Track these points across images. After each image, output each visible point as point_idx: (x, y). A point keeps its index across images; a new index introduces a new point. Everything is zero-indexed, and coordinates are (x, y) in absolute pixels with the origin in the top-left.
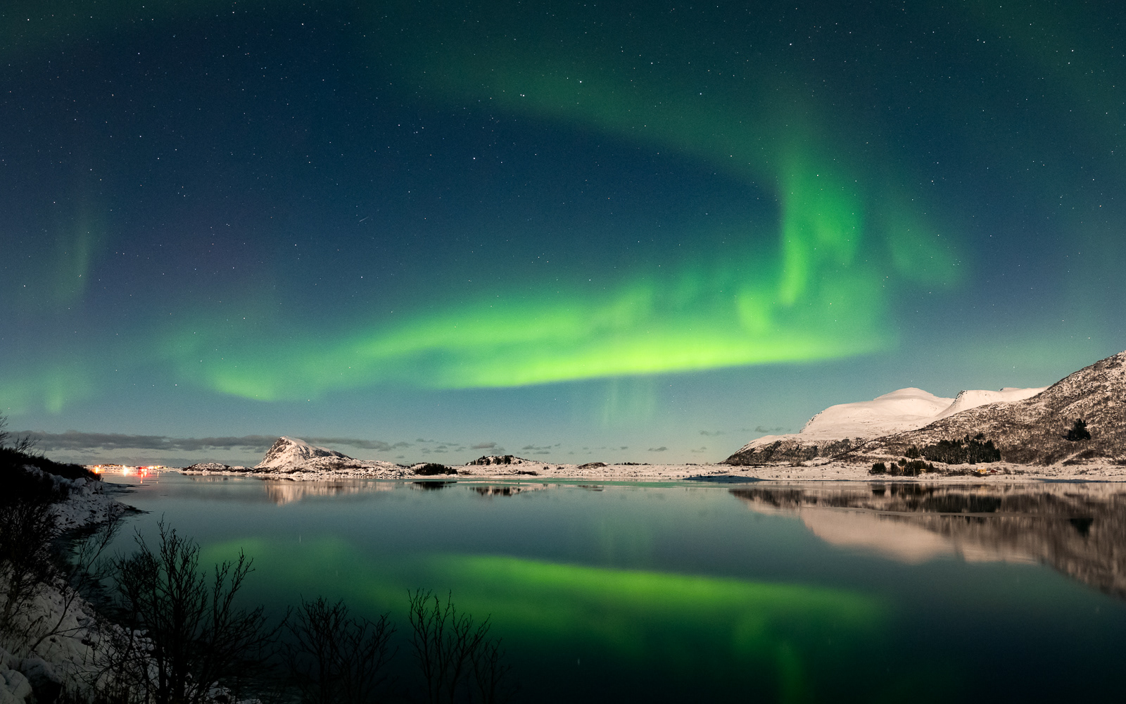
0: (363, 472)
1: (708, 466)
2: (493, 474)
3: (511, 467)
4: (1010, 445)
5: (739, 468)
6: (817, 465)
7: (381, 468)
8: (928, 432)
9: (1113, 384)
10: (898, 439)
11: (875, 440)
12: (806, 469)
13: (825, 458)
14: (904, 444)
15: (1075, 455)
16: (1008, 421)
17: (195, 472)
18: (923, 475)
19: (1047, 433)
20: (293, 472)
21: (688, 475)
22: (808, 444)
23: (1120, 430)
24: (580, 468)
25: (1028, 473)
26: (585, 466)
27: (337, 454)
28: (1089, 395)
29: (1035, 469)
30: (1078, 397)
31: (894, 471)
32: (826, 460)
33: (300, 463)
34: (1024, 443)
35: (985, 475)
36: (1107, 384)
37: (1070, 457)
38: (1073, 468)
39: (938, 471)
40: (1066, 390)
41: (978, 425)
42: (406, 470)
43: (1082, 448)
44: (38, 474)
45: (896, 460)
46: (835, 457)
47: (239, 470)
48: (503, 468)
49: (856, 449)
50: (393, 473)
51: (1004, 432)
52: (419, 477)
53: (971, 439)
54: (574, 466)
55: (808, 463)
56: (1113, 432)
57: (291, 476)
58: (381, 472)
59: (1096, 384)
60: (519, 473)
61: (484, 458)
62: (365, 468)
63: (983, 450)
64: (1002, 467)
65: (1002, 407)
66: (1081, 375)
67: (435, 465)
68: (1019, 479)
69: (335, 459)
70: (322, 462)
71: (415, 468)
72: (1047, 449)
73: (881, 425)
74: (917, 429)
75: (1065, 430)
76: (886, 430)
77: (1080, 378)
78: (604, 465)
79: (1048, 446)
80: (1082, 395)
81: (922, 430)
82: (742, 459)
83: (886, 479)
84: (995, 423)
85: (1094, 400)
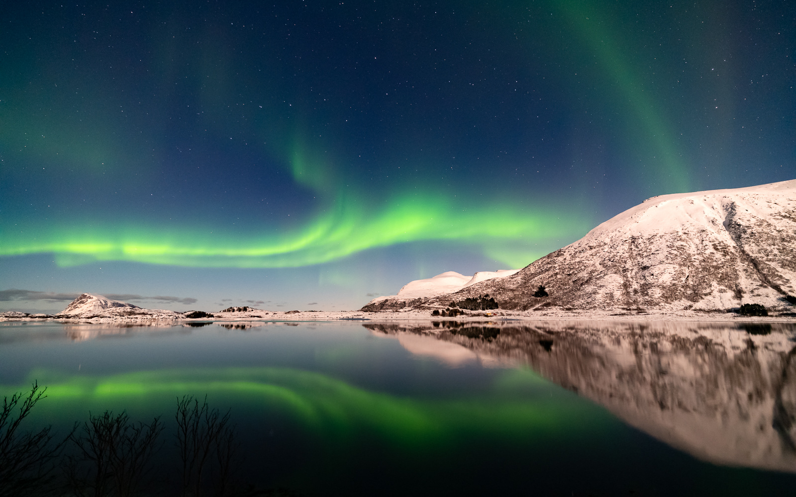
0: (149, 317)
1: (351, 313)
2: (236, 318)
3: (247, 313)
4: (503, 300)
5: (368, 313)
6: (405, 312)
7: (162, 314)
8: (460, 294)
10: (445, 298)
11: (434, 299)
12: (400, 313)
13: (409, 308)
14: (448, 300)
15: (540, 305)
16: (501, 287)
18: (459, 316)
19: (523, 294)
20: (92, 317)
21: (342, 317)
22: (401, 301)
23: (565, 291)
24: (286, 313)
25: (514, 315)
26: (288, 313)
27: (130, 305)
28: (546, 272)
29: (517, 313)
30: (540, 273)
31: (444, 314)
32: (410, 309)
33: (99, 311)
34: (511, 299)
35: (491, 316)
36: (556, 265)
37: (537, 306)
38: (539, 312)
39: (466, 314)
40: (532, 270)
41: (486, 290)
42: (180, 316)
43: (544, 301)
45: (444, 308)
46: (415, 307)
47: (40, 317)
48: (242, 314)
49: (424, 303)
50: (171, 317)
51: (500, 293)
52: (189, 319)
53: (482, 297)
54: (283, 312)
55: (401, 310)
56: (562, 292)
57: (90, 320)
58: (162, 317)
59: (549, 266)
60: (252, 316)
61: (231, 308)
62: (151, 314)
63: (489, 303)
64: (499, 312)
65: (498, 280)
66: (541, 261)
67: (200, 312)
68: (509, 318)
69: (128, 309)
70: (117, 311)
71: (186, 314)
72: (523, 302)
73: (436, 291)
74: (454, 292)
75: (533, 291)
76: (439, 293)
77: (540, 263)
78: (299, 312)
79: (524, 300)
80: (542, 272)
81: (457, 293)
82: (369, 308)
83: (440, 319)
84: (494, 289)
85: (549, 274)
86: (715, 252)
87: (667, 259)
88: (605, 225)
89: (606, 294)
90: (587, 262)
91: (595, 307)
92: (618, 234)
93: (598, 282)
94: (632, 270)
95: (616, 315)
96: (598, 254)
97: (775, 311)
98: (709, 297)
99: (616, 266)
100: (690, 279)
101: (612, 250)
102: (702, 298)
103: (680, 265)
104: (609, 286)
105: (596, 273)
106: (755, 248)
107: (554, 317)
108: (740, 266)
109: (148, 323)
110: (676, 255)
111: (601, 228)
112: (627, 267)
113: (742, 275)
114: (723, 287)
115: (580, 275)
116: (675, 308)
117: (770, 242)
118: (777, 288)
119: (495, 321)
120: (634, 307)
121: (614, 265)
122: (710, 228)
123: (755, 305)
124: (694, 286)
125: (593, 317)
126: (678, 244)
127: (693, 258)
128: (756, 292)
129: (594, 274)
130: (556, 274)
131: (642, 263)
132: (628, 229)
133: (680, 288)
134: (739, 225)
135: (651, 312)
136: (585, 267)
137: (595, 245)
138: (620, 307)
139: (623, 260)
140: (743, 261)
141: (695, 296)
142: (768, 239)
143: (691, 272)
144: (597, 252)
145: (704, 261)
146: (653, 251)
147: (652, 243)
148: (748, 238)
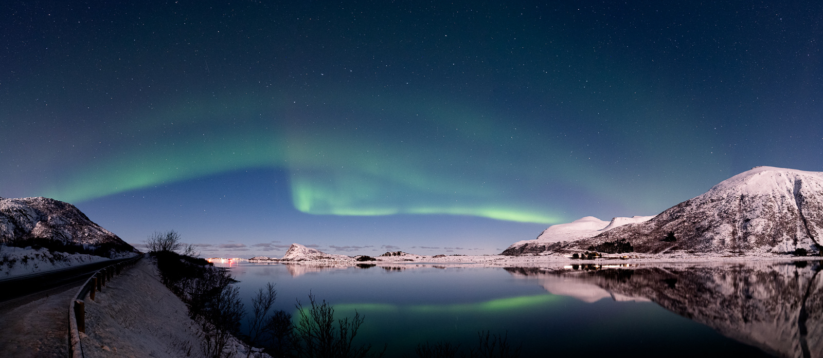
0: (333, 260)
1: (494, 256)
2: (392, 261)
3: (401, 257)
4: (638, 244)
5: (509, 257)
6: (546, 255)
7: (341, 258)
8: (599, 238)
9: (687, 214)
10: (585, 241)
11: (573, 242)
12: (541, 257)
13: (549, 252)
14: (587, 244)
15: (669, 249)
16: (637, 232)
17: (255, 261)
18: (597, 259)
19: (655, 238)
20: (300, 260)
22: (541, 245)
23: (690, 237)
24: (433, 257)
25: (646, 257)
26: (436, 256)
27: (319, 252)
28: (676, 219)
29: (650, 256)
30: (671, 220)
31: (583, 258)
33: (302, 256)
34: (645, 243)
35: (627, 259)
36: (684, 214)
37: (666, 250)
38: (668, 255)
39: (604, 257)
40: (665, 217)
41: (623, 234)
42: (353, 259)
43: (672, 245)
44: (187, 264)
45: (583, 252)
46: (554, 251)
47: (274, 260)
48: (397, 258)
49: (564, 247)
50: (346, 260)
51: (635, 238)
52: (359, 262)
53: (619, 241)
54: (431, 256)
55: (542, 254)
56: (687, 237)
57: (299, 262)
58: (341, 260)
59: (679, 214)
60: (405, 260)
61: (388, 253)
62: (333, 258)
63: (626, 247)
64: (634, 255)
65: (634, 225)
67: (365, 256)
68: (643, 261)
69: (319, 254)
70: (313, 256)
71: (356, 258)
72: (656, 246)
73: (575, 235)
74: (593, 236)
75: (664, 236)
76: (578, 237)
77: (671, 211)
78: (445, 256)
79: (656, 244)
80: (673, 220)
81: (596, 237)
82: (510, 252)
83: (579, 262)
84: (631, 233)
85: (678, 222)
86: (788, 212)
87: (762, 215)
88: (725, 182)
89: (720, 240)
90: (708, 212)
91: (711, 250)
92: (733, 192)
93: (715, 230)
94: (739, 221)
95: (725, 256)
96: (717, 207)
97: (810, 253)
98: (781, 244)
99: (729, 217)
100: (773, 230)
101: (727, 204)
102: (777, 244)
103: (768, 220)
104: (723, 233)
105: (715, 222)
106: (807, 212)
107: (680, 260)
108: (799, 223)
109: (333, 265)
110: (767, 212)
112: (736, 219)
113: (798, 229)
114: (788, 237)
115: (702, 223)
116: (761, 251)
117: (814, 209)
118: (812, 238)
119: (630, 263)
120: (737, 250)
121: (725, 216)
122: (787, 196)
123: (802, 249)
124: (774, 235)
125: (709, 258)
126: (769, 204)
127: (776, 215)
128: (803, 240)
129: (712, 223)
130: (684, 222)
131: (746, 216)
132: (740, 188)
133: (766, 237)
134: (802, 196)
135: (747, 254)
136: (707, 216)
137: (716, 198)
138: (728, 250)
139: (734, 213)
140: (800, 219)
141: (774, 243)
142: (812, 207)
143: (774, 225)
144: (717, 205)
145: (781, 218)
146: (754, 207)
147: (754, 201)
148: (804, 205)
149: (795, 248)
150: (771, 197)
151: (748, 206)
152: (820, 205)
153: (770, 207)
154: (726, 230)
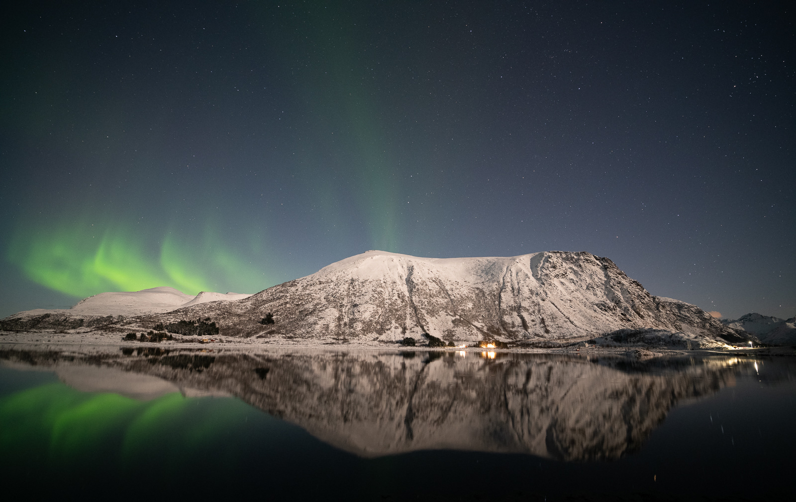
4: (226, 325)
6: (79, 333)
8: (173, 315)
9: (291, 295)
10: (151, 318)
11: (133, 318)
12: (68, 336)
14: (153, 322)
15: (264, 332)
16: (227, 311)
18: (164, 342)
19: (249, 320)
22: (75, 317)
23: (291, 320)
25: (234, 342)
28: (277, 300)
29: (239, 340)
30: (271, 301)
31: (143, 338)
32: (88, 329)
34: (235, 325)
35: (207, 343)
36: (288, 295)
37: (261, 333)
38: (262, 340)
39: (176, 340)
40: (265, 296)
41: (208, 312)
43: (269, 329)
45: (145, 332)
46: (98, 327)
49: (115, 323)
51: (224, 318)
53: (201, 320)
55: (72, 331)
56: (287, 321)
59: (282, 294)
63: (209, 328)
64: (218, 338)
65: (225, 303)
66: (274, 289)
68: (228, 346)
72: (248, 328)
73: (140, 308)
74: (166, 312)
75: (260, 318)
76: (144, 311)
77: (273, 290)
79: (249, 327)
80: (273, 300)
81: (169, 313)
82: (5, 326)
83: (136, 344)
84: (219, 312)
85: (279, 303)
86: (398, 299)
87: (371, 300)
88: (334, 265)
89: (324, 325)
90: (315, 295)
91: (313, 336)
92: (343, 275)
93: (320, 314)
94: (346, 306)
95: (327, 344)
96: (325, 290)
97: (419, 343)
98: (389, 332)
99: (336, 301)
100: (381, 317)
101: (336, 287)
102: (385, 332)
103: (377, 306)
104: (327, 318)
105: (320, 306)
106: (418, 299)
107: (275, 346)
108: (409, 310)
110: (376, 298)
111: (331, 267)
112: (343, 303)
113: (408, 316)
114: (397, 325)
115: (306, 306)
116: (368, 339)
117: (425, 296)
118: (422, 327)
119: (211, 348)
120: (342, 337)
121: (334, 300)
122: (398, 281)
123: (411, 338)
124: (382, 322)
125: (310, 345)
126: (379, 289)
127: (385, 301)
128: (413, 329)
129: (318, 307)
130: (287, 303)
131: (354, 301)
132: (350, 272)
133: (374, 324)
134: (413, 282)
135: (352, 341)
136: (312, 299)
137: (324, 280)
138: (332, 337)
139: (342, 297)
140: (411, 306)
141: (380, 332)
142: (424, 294)
143: (382, 312)
144: (324, 287)
145: (391, 305)
146: (363, 292)
147: (364, 286)
148: (415, 292)
149: (403, 337)
150: (382, 282)
151: (357, 290)
152: (432, 292)
153: (380, 293)
154: (331, 315)
